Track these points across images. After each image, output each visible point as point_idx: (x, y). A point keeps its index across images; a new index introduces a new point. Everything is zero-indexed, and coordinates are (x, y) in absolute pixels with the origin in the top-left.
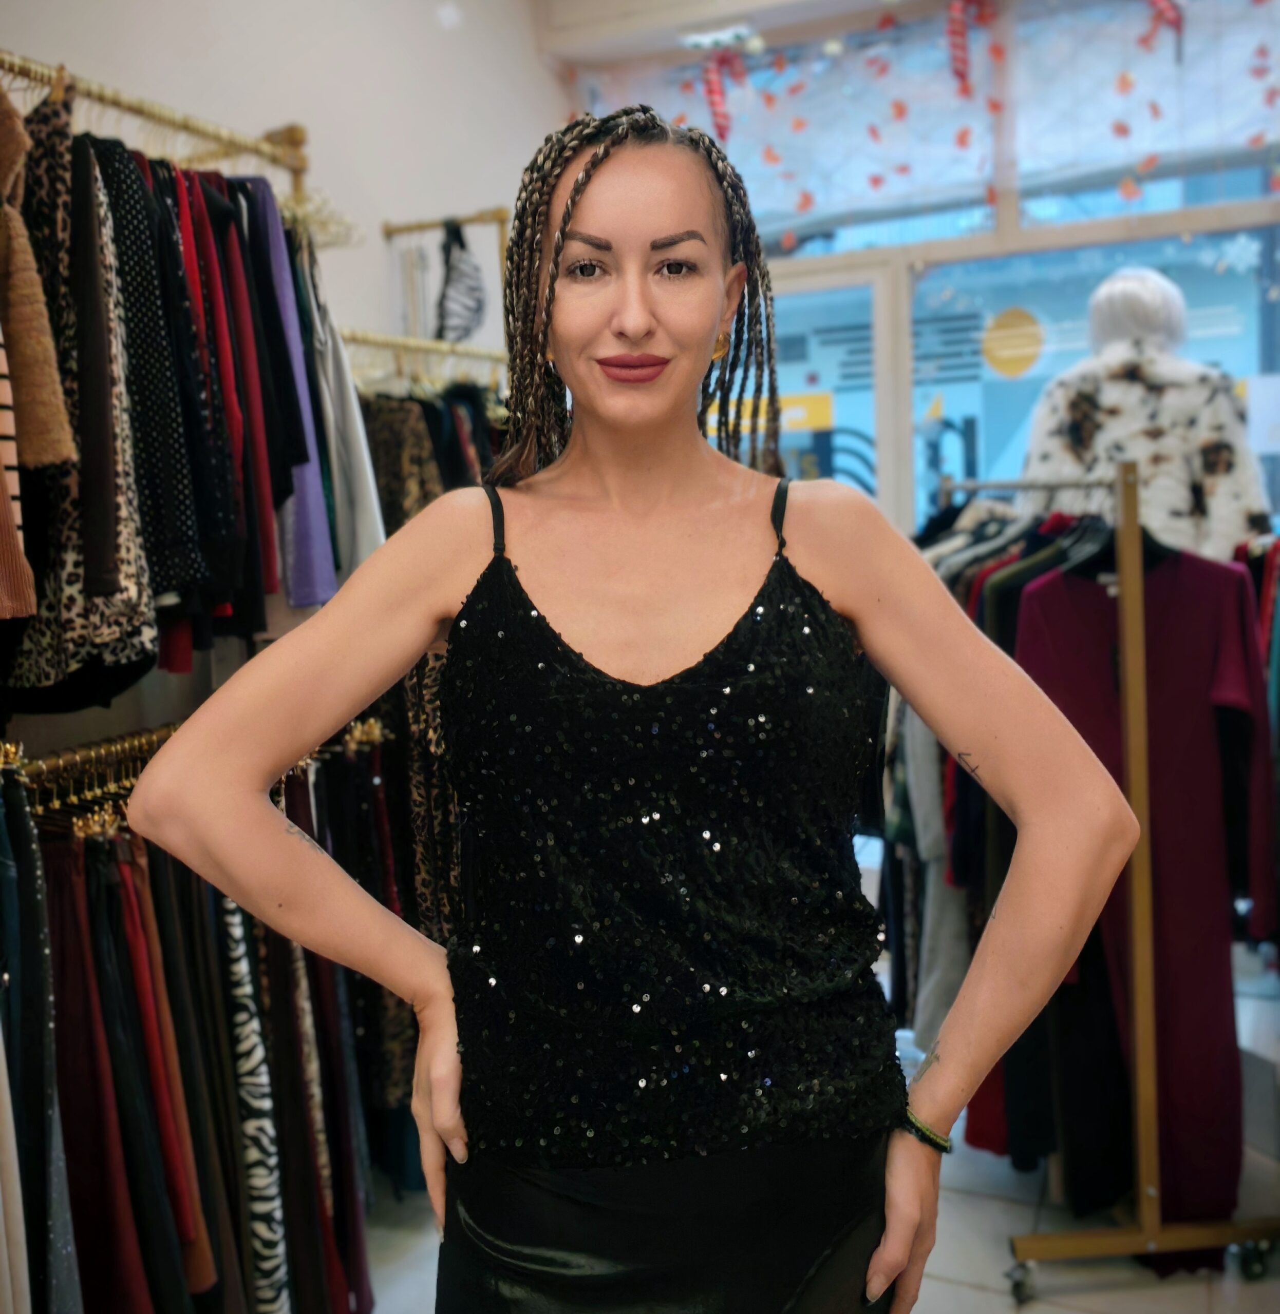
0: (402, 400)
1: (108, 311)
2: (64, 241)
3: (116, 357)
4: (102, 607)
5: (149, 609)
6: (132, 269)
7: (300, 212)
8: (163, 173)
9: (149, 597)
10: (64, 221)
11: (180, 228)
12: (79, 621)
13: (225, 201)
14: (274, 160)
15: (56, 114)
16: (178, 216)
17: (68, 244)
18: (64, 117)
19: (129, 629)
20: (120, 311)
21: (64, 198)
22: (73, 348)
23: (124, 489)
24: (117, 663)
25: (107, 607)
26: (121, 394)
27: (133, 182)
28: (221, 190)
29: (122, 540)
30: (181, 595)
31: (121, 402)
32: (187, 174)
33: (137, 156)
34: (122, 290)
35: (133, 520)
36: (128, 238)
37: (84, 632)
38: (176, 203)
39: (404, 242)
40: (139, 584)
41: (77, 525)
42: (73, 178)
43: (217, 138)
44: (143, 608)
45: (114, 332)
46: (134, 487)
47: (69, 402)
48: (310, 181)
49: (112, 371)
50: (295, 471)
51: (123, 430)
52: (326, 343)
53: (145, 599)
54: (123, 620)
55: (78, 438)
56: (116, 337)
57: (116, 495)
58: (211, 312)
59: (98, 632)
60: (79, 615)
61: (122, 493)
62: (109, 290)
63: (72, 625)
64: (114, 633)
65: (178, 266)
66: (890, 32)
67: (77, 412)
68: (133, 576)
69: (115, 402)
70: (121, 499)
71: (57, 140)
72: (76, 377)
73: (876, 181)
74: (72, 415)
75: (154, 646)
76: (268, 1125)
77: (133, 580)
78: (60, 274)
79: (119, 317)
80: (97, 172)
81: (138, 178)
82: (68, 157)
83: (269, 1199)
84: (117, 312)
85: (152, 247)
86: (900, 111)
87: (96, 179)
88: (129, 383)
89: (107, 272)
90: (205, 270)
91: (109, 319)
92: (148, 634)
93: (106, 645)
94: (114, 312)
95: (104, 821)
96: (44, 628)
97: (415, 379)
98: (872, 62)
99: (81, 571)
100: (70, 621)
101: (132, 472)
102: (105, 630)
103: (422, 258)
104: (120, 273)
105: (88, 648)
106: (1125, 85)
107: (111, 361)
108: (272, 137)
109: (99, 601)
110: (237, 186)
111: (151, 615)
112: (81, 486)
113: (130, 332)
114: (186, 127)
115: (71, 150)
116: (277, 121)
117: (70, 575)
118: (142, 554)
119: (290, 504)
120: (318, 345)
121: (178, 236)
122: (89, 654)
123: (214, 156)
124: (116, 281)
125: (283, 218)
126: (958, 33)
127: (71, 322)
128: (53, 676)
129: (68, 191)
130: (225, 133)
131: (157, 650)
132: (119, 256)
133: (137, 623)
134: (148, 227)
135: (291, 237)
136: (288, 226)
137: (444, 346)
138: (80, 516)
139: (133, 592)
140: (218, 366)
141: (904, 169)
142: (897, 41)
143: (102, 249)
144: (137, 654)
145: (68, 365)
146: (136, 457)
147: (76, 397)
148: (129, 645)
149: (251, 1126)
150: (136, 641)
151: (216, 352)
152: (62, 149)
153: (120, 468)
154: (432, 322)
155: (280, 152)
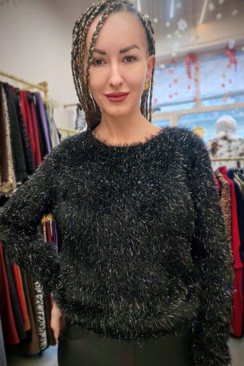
1: (6, 120)
3: (7, 130)
6: (11, 111)
8: (17, 91)
11: (21, 102)
13: (31, 97)
14: (41, 89)
16: (21, 100)
20: (8, 120)
23: (10, 159)
24: (8, 197)
25: (6, 184)
26: (9, 138)
28: (30, 95)
29: (9, 170)
30: (22, 182)
31: (9, 140)
32: (22, 91)
33: (11, 87)
34: (9, 116)
35: (11, 166)
38: (20, 97)
39: (69, 109)
40: (13, 180)
44: (14, 185)
46: (12, 159)
48: (49, 94)
49: (7, 133)
51: (9, 146)
53: (14, 183)
54: (10, 187)
56: (7, 126)
57: (8, 160)
58: (28, 121)
59: (4, 190)
62: (6, 116)
64: (8, 190)
65: (21, 111)
66: (173, 64)
68: (12, 178)
69: (7, 140)
73: (170, 96)
79: (8, 122)
80: (3, 90)
81: (12, 92)
86: (176, 81)
88: (10, 136)
89: (5, 112)
90: (26, 112)
91: (6, 122)
92: (15, 190)
98: (170, 71)
101: (11, 155)
102: (6, 190)
103: (72, 112)
104: (8, 112)
105: (2, 193)
106: (224, 76)
108: (40, 84)
109: (4, 183)
110: (33, 94)
111: (16, 186)
113: (11, 125)
114: (22, 81)
116: (41, 81)
118: (14, 173)
120: (51, 130)
121: (21, 104)
122: (2, 195)
123: (29, 87)
125: (43, 101)
126: (188, 64)
130: (30, 83)
132: (8, 108)
133: (12, 188)
135: (45, 105)
136: (44, 103)
140: (29, 133)
141: (176, 94)
142: (175, 66)
143: (4, 107)
146: (12, 152)
151: (29, 130)
153: (9, 154)
155: (42, 87)
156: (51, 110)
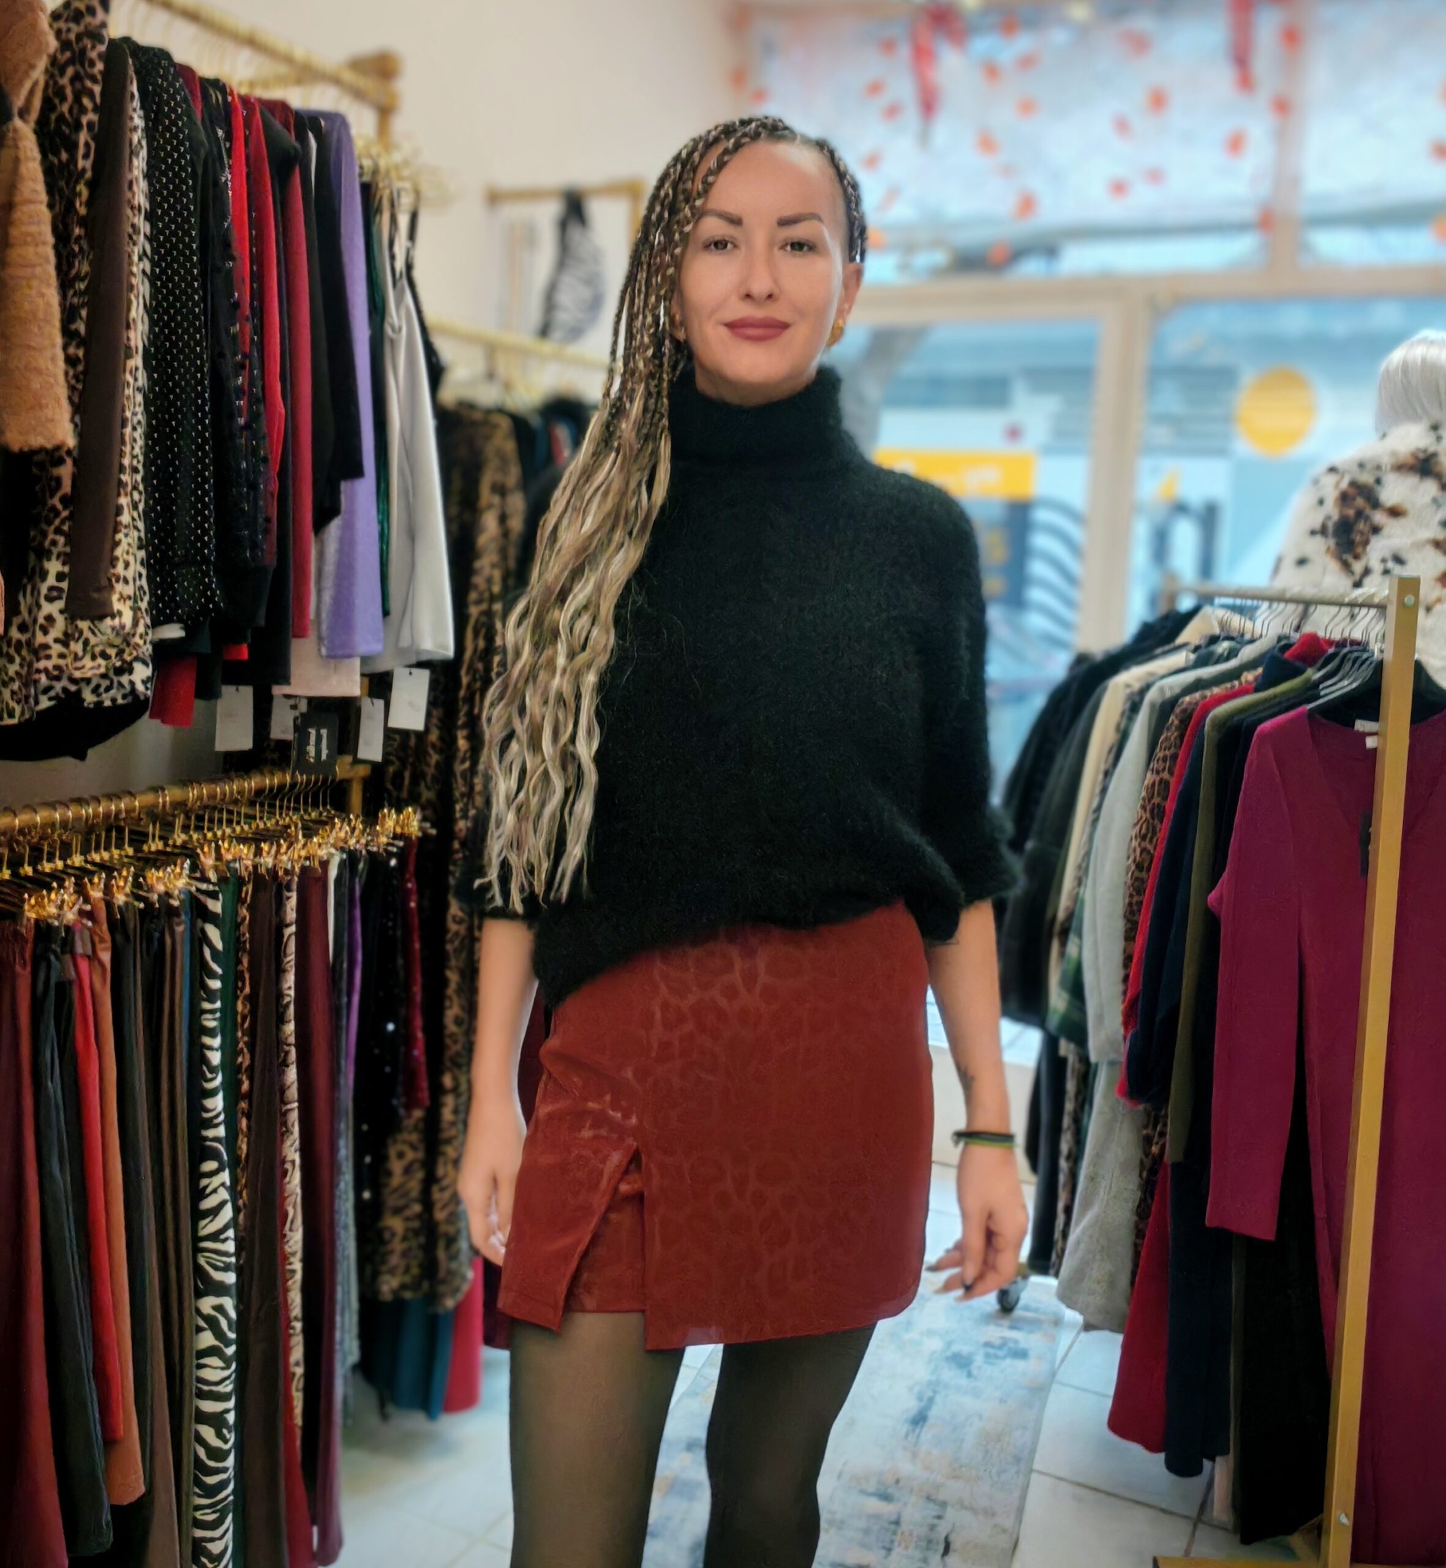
0: (489, 412)
1: (131, 264)
2: (84, 170)
3: (134, 320)
4: (87, 634)
5: (145, 643)
6: (166, 213)
7: (383, 163)
8: (216, 96)
9: (147, 626)
10: (87, 145)
11: (230, 167)
12: (57, 648)
13: (292, 139)
14: (358, 94)
15: (91, 11)
16: (229, 151)
17: (89, 175)
18: (100, 15)
19: (118, 664)
20: (146, 265)
21: (91, 116)
22: (83, 305)
23: (129, 488)
24: (99, 704)
25: (93, 633)
26: (137, 369)
27: (177, 104)
28: (286, 126)
29: (119, 552)
30: (186, 628)
31: (136, 379)
32: (246, 101)
33: (186, 72)
34: (149, 239)
35: (136, 528)
36: (164, 173)
37: (62, 662)
38: (229, 136)
39: (511, 212)
40: (135, 609)
41: (66, 528)
42: (103, 93)
43: (288, 59)
44: (137, 640)
45: (135, 291)
46: (141, 487)
47: (71, 373)
48: (400, 124)
49: (128, 339)
50: (344, 486)
51: (134, 414)
52: (400, 329)
53: (141, 629)
54: (112, 652)
55: (77, 419)
56: (137, 297)
57: (119, 495)
58: (259, 277)
59: (79, 664)
60: (56, 641)
61: (126, 495)
62: (135, 237)
63: (48, 652)
64: (99, 666)
65: (224, 217)
67: (80, 386)
68: (129, 598)
69: (129, 378)
70: (124, 501)
71: (88, 43)
72: (83, 342)
73: (1119, 188)
74: (72, 388)
75: (147, 689)
76: (229, 1303)
77: (129, 603)
78: (76, 212)
79: (144, 272)
80: (134, 88)
81: (185, 100)
82: (100, 66)
83: (222, 1397)
84: (141, 266)
85: (194, 189)
86: (1157, 101)
87: (133, 96)
88: (147, 356)
89: (134, 215)
90: (257, 225)
91: (132, 274)
92: (141, 673)
93: (88, 681)
94: (137, 265)
95: (63, 901)
96: (12, 651)
97: (507, 386)
99: (65, 585)
100: (46, 647)
101: (140, 467)
102: (87, 662)
103: (530, 235)
104: (150, 217)
105: (64, 683)
107: (128, 327)
108: (358, 65)
109: (84, 625)
110: (306, 121)
111: (147, 650)
112: (75, 478)
113: (155, 291)
114: (251, 42)
115: (106, 58)
116: (366, 45)
117: (51, 589)
118: (144, 572)
119: (334, 528)
120: (388, 331)
121: (226, 177)
122: (65, 690)
123: (282, 81)
124: (145, 227)
125: (361, 167)
127: (83, 274)
128: (17, 713)
129: (96, 109)
130: (299, 53)
131: (149, 693)
132: (152, 196)
133: (128, 659)
134: (192, 164)
135: (368, 190)
136: (366, 178)
137: (547, 347)
138: (70, 518)
139: (127, 618)
140: (262, 346)
141: (1155, 176)
142: (1162, 14)
143: (131, 184)
144: (124, 697)
145: (73, 327)
146: (148, 450)
147: (80, 368)
148: (115, 684)
149: (207, 1304)
150: (125, 679)
151: (261, 329)
152: (93, 55)
153: (126, 461)
154: (534, 314)
155: (367, 83)
156: (403, 221)
